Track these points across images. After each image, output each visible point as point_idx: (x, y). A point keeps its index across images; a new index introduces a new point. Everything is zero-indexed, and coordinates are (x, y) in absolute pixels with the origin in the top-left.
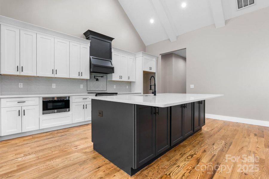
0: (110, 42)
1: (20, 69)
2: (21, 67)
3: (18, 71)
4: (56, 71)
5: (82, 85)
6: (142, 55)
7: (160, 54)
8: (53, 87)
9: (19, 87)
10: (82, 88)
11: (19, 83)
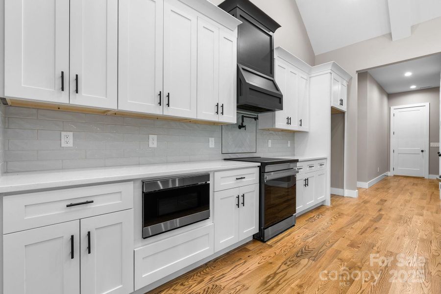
0: (271, 33)
1: (70, 85)
2: (73, 77)
3: (63, 89)
4: (168, 96)
5: (213, 139)
6: (330, 71)
7: (357, 71)
8: (151, 145)
9: (62, 146)
10: (213, 146)
11: (63, 134)
